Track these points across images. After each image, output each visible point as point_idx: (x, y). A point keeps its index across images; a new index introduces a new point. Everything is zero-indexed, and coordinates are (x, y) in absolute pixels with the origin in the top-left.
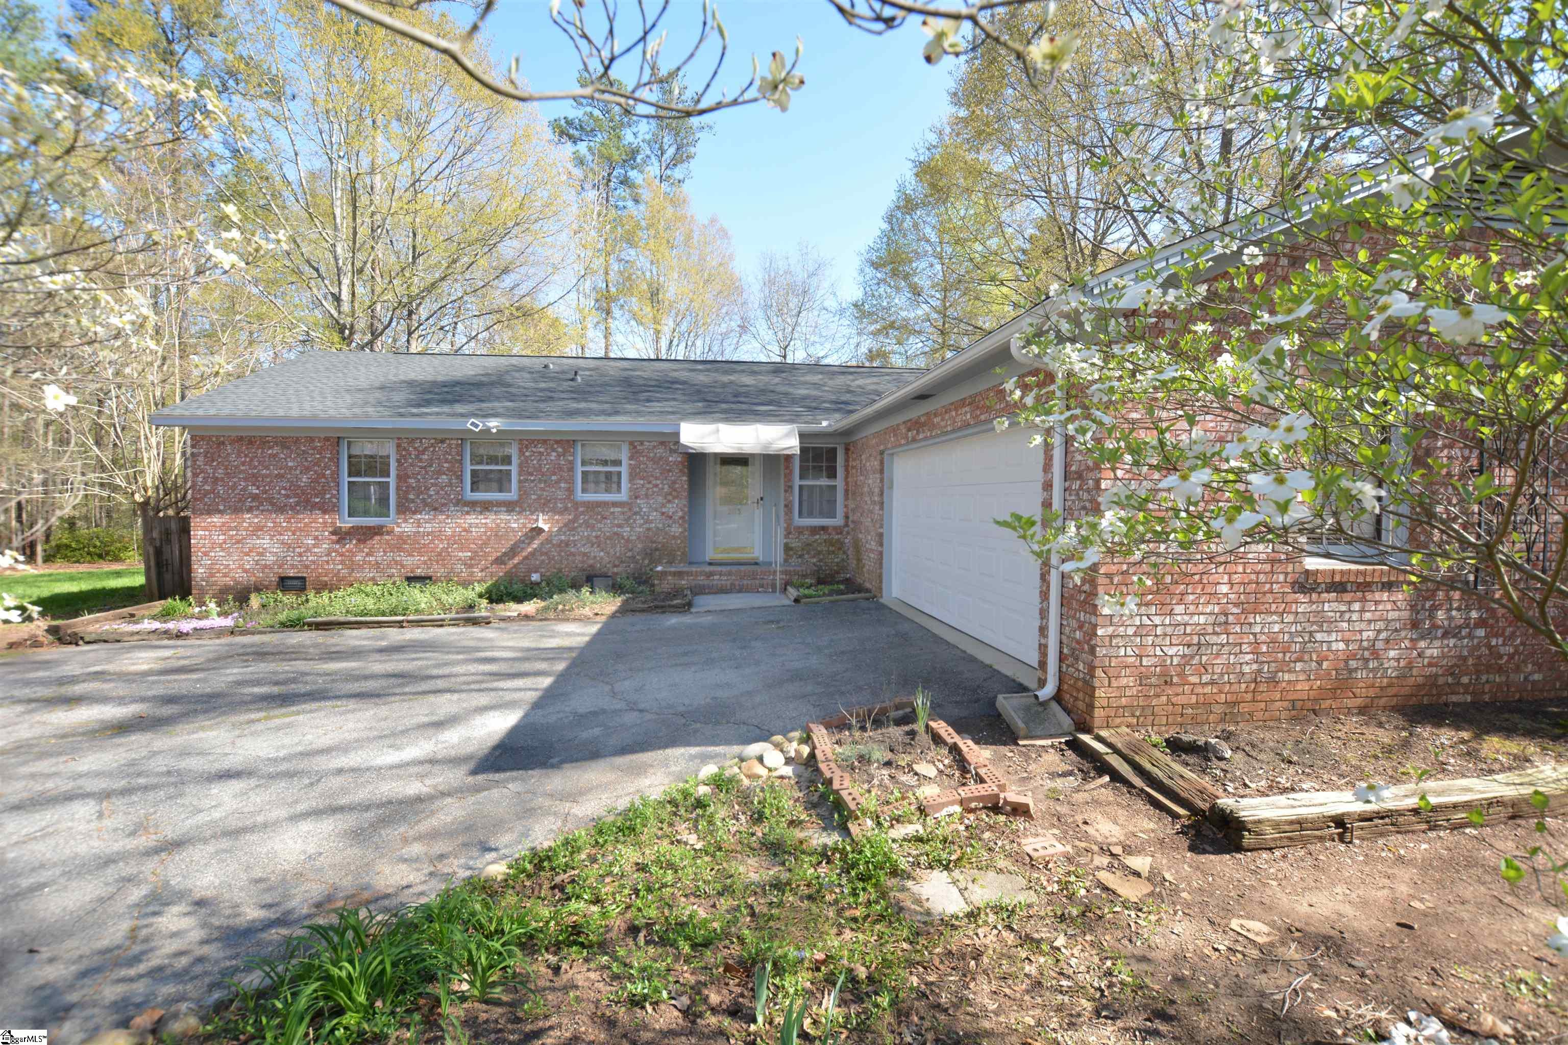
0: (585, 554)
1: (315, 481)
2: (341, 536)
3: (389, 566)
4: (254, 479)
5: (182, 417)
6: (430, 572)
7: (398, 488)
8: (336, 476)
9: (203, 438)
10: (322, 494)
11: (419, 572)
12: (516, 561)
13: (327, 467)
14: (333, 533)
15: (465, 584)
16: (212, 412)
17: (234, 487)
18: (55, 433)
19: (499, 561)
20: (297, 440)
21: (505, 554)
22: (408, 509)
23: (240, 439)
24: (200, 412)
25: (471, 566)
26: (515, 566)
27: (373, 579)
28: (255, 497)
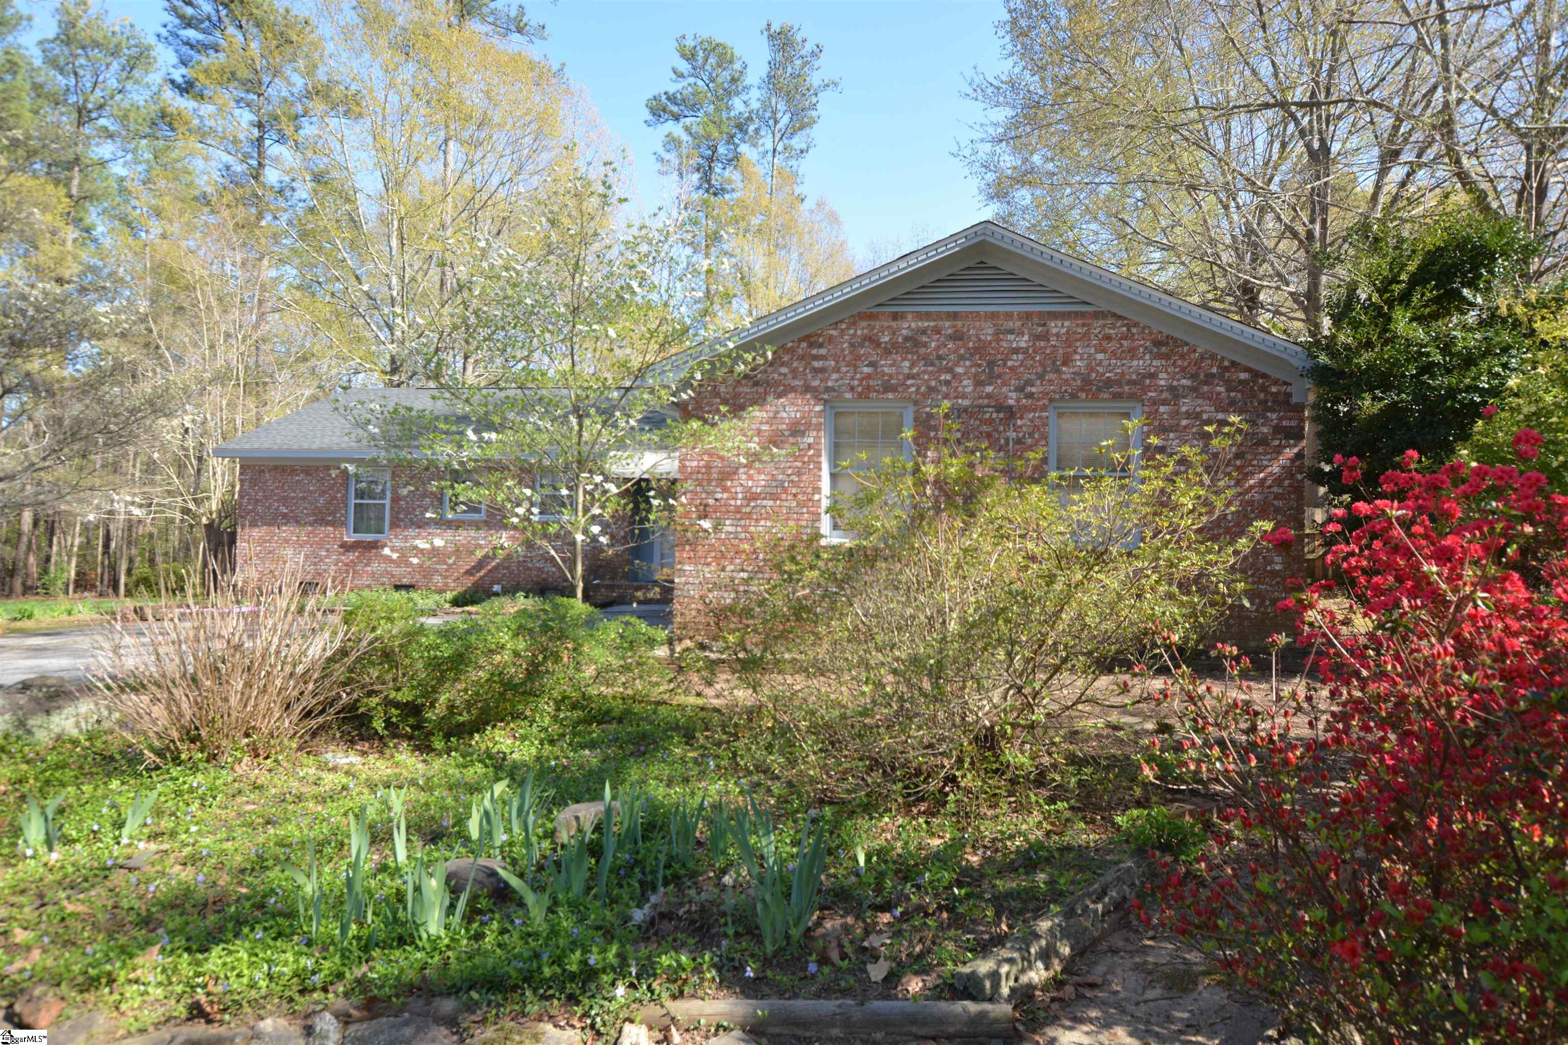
0: (540, 569)
1: (329, 503)
2: (346, 547)
3: (382, 575)
4: (284, 500)
5: (234, 450)
6: (413, 581)
7: (392, 508)
8: (346, 497)
9: (249, 467)
10: (333, 514)
11: (405, 581)
12: (482, 573)
13: (339, 491)
14: (341, 546)
15: (441, 592)
16: (256, 446)
17: (269, 508)
18: (142, 464)
19: (469, 573)
20: (317, 469)
21: (473, 567)
22: (398, 526)
23: (276, 468)
24: (247, 446)
25: (446, 577)
26: (482, 578)
27: (369, 586)
28: (285, 516)
